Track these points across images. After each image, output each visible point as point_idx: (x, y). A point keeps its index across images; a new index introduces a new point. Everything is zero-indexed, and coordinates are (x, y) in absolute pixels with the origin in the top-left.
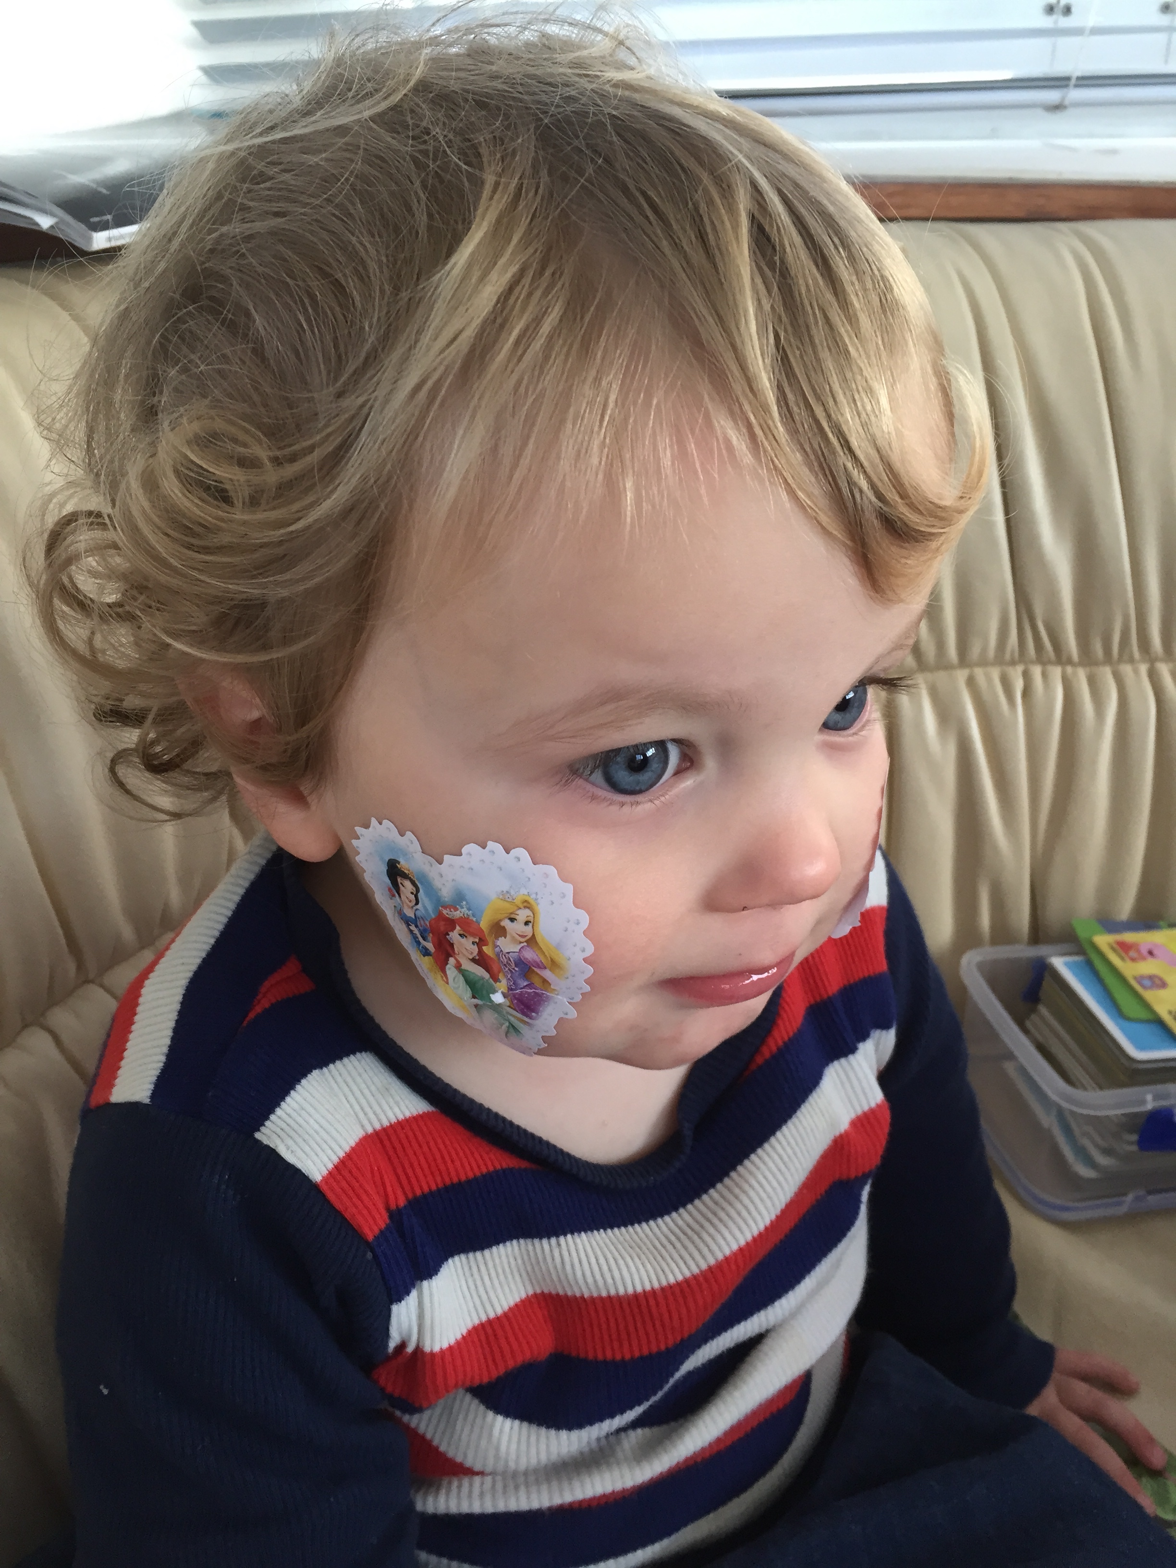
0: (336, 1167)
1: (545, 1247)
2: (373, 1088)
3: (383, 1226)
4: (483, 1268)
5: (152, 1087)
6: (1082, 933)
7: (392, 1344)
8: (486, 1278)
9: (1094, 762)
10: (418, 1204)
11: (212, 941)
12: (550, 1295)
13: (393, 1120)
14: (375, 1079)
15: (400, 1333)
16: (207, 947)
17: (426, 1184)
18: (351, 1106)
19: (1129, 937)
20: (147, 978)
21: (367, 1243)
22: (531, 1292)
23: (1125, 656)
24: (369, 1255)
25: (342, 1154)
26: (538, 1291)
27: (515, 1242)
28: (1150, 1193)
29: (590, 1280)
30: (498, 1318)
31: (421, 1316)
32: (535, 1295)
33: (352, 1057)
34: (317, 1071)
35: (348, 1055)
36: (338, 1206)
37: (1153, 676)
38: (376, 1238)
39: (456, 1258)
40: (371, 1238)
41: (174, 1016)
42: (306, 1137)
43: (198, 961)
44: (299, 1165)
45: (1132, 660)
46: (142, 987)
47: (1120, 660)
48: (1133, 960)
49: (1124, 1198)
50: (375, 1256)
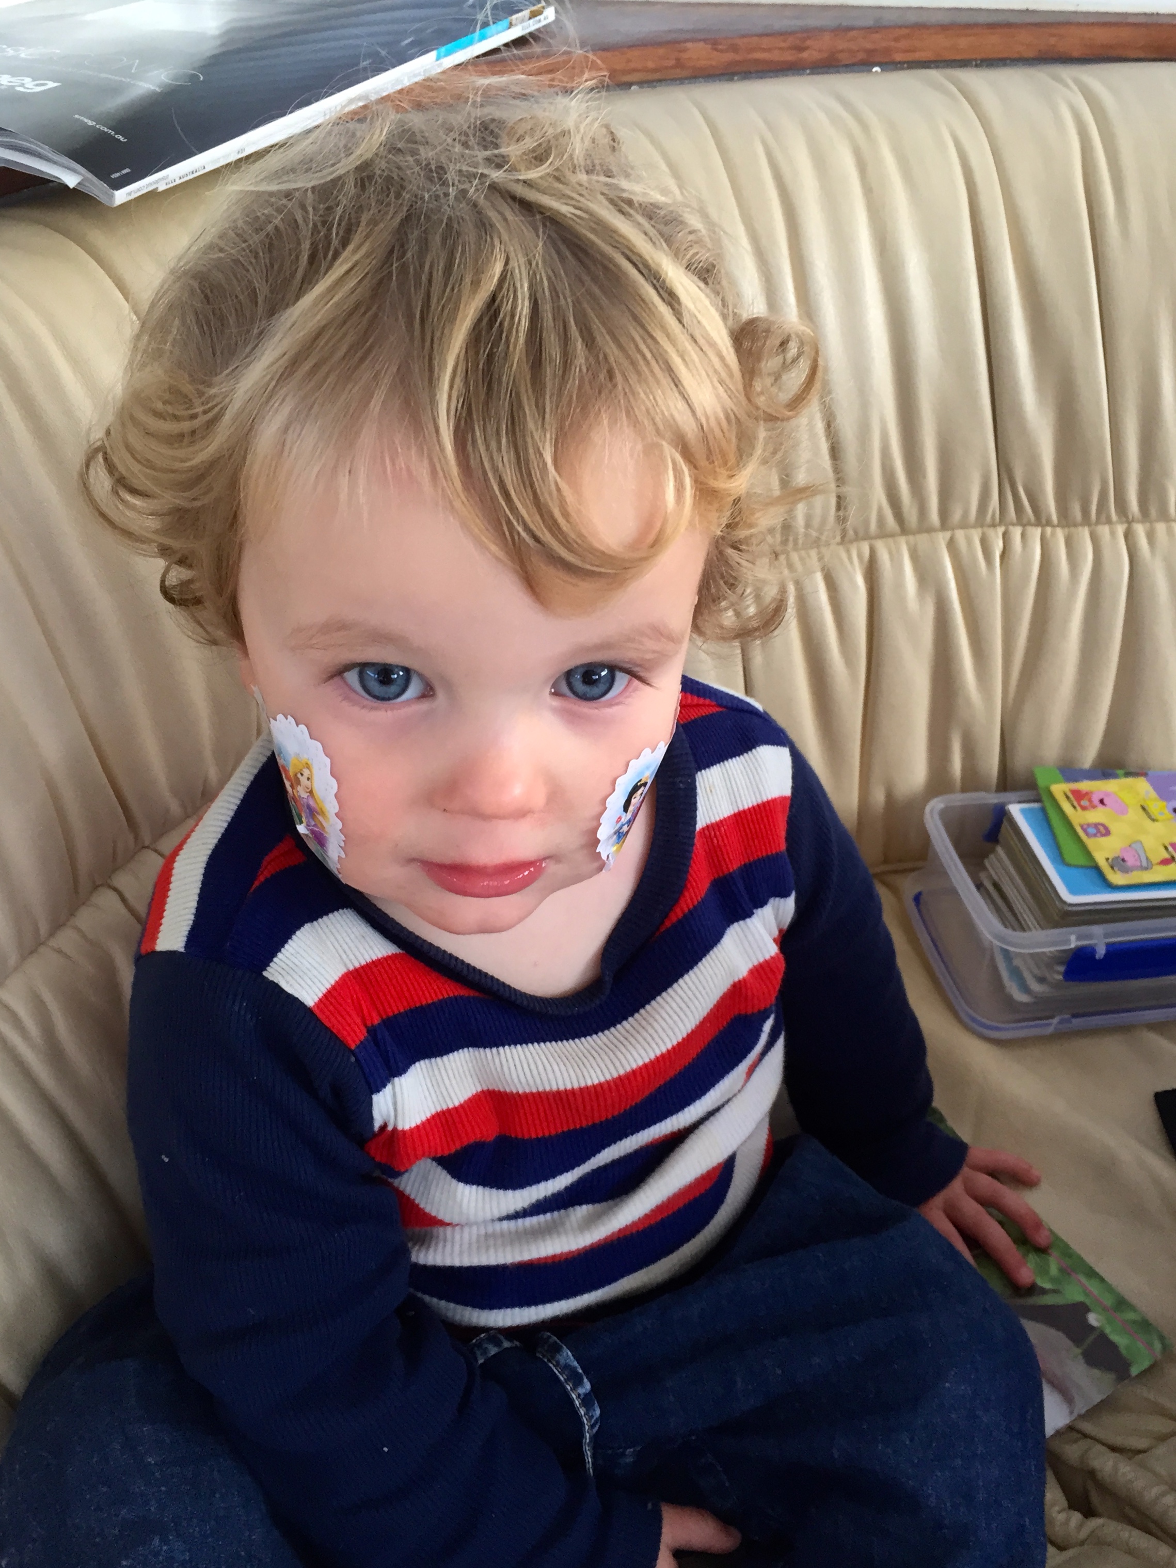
0: (325, 996)
1: (489, 1054)
2: (352, 936)
3: (362, 1038)
4: (443, 1071)
5: (185, 939)
6: (1041, 782)
7: (377, 1124)
8: (445, 1078)
9: (1066, 621)
10: (389, 1023)
11: (225, 825)
12: (494, 1091)
13: (369, 960)
14: (354, 930)
15: (382, 1116)
16: (222, 830)
17: (398, 1008)
18: (337, 951)
19: (1085, 786)
20: (178, 855)
21: (350, 1050)
22: (479, 1089)
23: (1103, 516)
24: (353, 1059)
25: (329, 986)
26: (485, 1089)
27: (466, 1050)
28: (1075, 1016)
29: (523, 1080)
30: (456, 1109)
31: (395, 1104)
32: (483, 1092)
33: (336, 913)
34: (309, 924)
35: (332, 911)
36: (328, 1025)
37: (1128, 535)
38: (358, 1047)
39: (422, 1062)
40: (353, 1047)
41: (199, 885)
42: (301, 974)
43: (215, 841)
44: (296, 995)
45: (1109, 521)
46: (174, 862)
47: (1098, 522)
48: (1084, 808)
49: (1050, 1021)
50: (357, 1060)
